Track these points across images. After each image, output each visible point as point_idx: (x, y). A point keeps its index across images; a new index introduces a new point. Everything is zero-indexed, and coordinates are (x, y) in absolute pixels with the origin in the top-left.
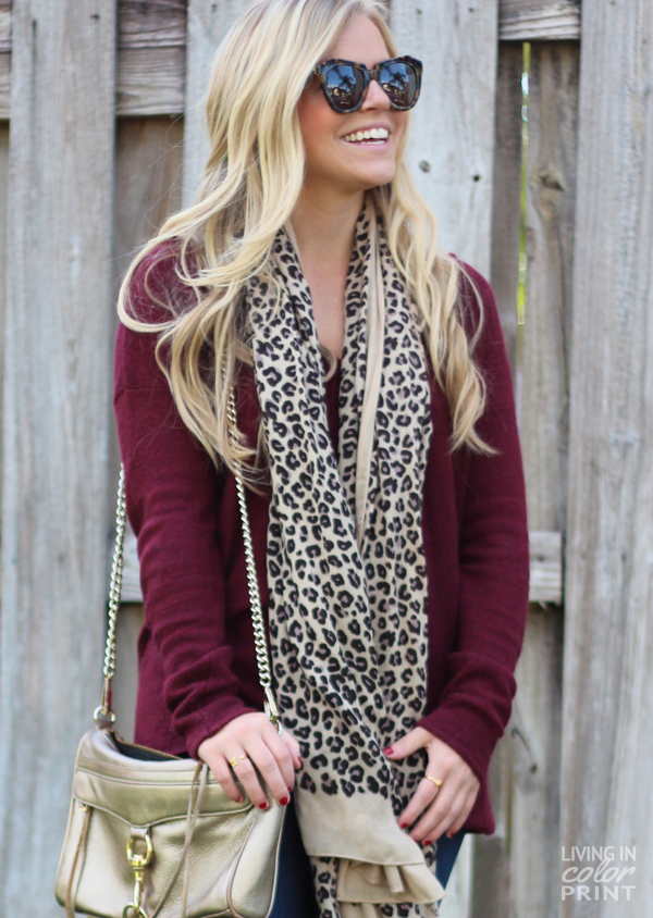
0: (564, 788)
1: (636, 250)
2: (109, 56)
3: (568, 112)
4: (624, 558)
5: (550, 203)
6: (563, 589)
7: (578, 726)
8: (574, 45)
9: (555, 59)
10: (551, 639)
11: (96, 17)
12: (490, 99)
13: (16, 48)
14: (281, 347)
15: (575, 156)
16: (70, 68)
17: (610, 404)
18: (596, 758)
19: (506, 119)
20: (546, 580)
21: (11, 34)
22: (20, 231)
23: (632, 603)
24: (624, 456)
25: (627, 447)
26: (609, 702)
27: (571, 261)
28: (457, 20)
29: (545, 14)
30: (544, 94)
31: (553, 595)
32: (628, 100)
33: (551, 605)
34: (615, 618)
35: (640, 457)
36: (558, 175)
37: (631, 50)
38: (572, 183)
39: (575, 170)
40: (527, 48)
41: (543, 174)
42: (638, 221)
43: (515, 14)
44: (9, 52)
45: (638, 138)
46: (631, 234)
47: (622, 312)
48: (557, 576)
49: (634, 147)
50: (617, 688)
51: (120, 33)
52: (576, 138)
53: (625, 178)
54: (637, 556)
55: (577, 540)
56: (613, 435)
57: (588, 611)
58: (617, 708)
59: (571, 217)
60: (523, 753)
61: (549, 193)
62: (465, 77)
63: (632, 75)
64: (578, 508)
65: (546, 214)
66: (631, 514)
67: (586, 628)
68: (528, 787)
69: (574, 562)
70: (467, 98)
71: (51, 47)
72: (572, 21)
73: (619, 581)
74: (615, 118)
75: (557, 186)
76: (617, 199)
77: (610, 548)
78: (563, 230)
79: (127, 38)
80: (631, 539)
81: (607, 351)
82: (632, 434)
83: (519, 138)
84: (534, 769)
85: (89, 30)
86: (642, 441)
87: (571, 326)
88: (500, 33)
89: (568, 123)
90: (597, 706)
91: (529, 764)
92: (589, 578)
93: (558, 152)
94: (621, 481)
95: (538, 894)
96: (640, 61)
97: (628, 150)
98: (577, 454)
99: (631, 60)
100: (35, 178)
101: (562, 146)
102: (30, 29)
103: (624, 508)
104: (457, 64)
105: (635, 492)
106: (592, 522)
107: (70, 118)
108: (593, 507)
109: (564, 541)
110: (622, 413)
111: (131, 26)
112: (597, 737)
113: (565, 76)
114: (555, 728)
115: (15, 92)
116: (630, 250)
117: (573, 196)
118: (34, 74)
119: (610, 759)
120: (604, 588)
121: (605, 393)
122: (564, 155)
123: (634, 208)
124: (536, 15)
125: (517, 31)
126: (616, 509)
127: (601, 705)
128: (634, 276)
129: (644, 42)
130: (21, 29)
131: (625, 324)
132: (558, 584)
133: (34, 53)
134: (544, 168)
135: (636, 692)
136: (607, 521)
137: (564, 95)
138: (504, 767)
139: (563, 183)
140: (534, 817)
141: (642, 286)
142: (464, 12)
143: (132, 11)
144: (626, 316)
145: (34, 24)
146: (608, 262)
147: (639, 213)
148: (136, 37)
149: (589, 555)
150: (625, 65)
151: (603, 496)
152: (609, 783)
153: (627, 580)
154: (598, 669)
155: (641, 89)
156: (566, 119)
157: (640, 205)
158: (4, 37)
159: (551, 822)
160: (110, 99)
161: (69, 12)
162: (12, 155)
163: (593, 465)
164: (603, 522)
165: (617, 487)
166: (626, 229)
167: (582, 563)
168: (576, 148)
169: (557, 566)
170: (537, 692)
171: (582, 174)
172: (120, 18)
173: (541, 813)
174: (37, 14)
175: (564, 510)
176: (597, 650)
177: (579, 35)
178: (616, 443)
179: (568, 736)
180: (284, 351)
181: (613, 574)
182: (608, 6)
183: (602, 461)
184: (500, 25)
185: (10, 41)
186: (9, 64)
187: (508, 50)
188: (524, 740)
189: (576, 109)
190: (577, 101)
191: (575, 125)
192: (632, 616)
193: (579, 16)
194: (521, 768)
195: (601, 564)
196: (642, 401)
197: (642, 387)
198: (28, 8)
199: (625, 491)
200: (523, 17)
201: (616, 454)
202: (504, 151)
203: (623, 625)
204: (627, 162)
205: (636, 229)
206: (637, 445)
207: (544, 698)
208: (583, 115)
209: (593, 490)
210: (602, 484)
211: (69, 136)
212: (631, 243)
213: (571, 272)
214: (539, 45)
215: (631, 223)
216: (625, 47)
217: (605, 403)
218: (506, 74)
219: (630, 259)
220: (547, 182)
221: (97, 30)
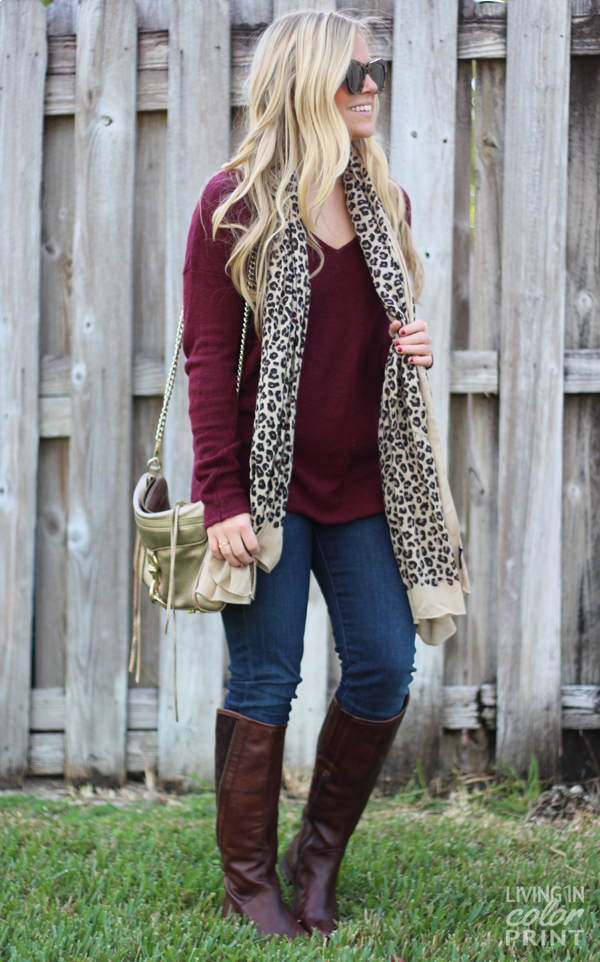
0: (500, 503)
1: (540, 183)
2: (226, 71)
3: (499, 101)
4: (535, 366)
5: (489, 156)
6: (499, 385)
7: (508, 465)
8: (502, 61)
9: (491, 69)
10: (492, 415)
11: (218, 48)
12: (453, 94)
13: (171, 67)
14: (277, 257)
15: (504, 127)
16: (203, 78)
17: (526, 275)
18: (520, 485)
19: (463, 106)
20: (489, 380)
21: (168, 58)
22: (174, 176)
23: (540, 393)
24: (534, 305)
25: (535, 300)
26: (527, 452)
27: (502, 190)
28: (432, 47)
29: (485, 43)
30: (485, 91)
31: (493, 389)
32: (535, 93)
33: (492, 395)
34: (530, 402)
35: (544, 306)
36: (494, 139)
37: (536, 64)
38: (502, 143)
39: (503, 136)
40: (474, 63)
41: (484, 138)
42: (541, 166)
43: (467, 43)
44: (167, 69)
45: (541, 116)
46: (538, 173)
47: (532, 219)
48: (495, 377)
49: (538, 122)
50: (531, 443)
51: (233, 57)
52: (504, 116)
53: (533, 140)
54: (543, 365)
55: (507, 356)
56: (528, 293)
57: (513, 398)
58: (531, 455)
59: (502, 163)
60: (476, 483)
61: (488, 150)
62: (438, 82)
63: (537, 78)
64: (507, 337)
65: (487, 162)
66: (539, 340)
67: (513, 408)
68: (479, 503)
69: (505, 368)
70: (439, 93)
71: (191, 66)
72: (501, 47)
73: (532, 379)
74: (527, 104)
75: (493, 145)
76: (529, 152)
77: (527, 360)
78: (497, 171)
79: (236, 60)
80: (539, 355)
81: (524, 243)
82: (539, 292)
83: (470, 117)
84: (482, 492)
85: (214, 55)
86: (545, 297)
87: (502, 228)
88: (458, 54)
89: (499, 108)
90: (519, 454)
91: (479, 489)
92: (514, 378)
93: (493, 125)
94: (533, 320)
95: (485, 567)
96: (542, 70)
97: (535, 123)
98: (506, 304)
99: (536, 69)
100: (183, 144)
101: (496, 121)
102: (179, 56)
103: (535, 336)
104: (433, 73)
105: (541, 327)
106: (515, 345)
107: (203, 108)
108: (516, 336)
109: (499, 356)
110: (533, 280)
111: (239, 53)
112: (520, 472)
113: (497, 80)
114: (495, 468)
115: (171, 93)
116: (537, 183)
117: (503, 151)
118: (182, 82)
119: (528, 485)
120: (523, 384)
121: (523, 268)
122: (497, 128)
123: (539, 158)
124: (479, 43)
125: (468, 53)
126: (530, 337)
127: (522, 454)
128: (540, 199)
129: (544, 59)
130: (174, 55)
131: (534, 227)
132: (495, 382)
133: (182, 70)
134: (485, 134)
135: (543, 446)
136: (525, 344)
137: (497, 91)
138: (464, 491)
139: (496, 143)
140: (483, 521)
141: (544, 204)
142: (437, 42)
143: (240, 44)
144: (535, 222)
145: (182, 52)
146: (524, 190)
147: (542, 161)
148: (242, 59)
149: (514, 365)
150: (533, 72)
151: (522, 330)
152: (527, 500)
153: (537, 379)
154: (520, 433)
155: (543, 87)
156: (498, 105)
157: (542, 156)
158: (164, 60)
159: (493, 524)
160: (227, 96)
161: (202, 45)
162: (170, 130)
163: (516, 311)
164: (522, 345)
165: (530, 324)
166: (534, 171)
167: (510, 369)
168: (504, 122)
169: (495, 371)
170: (483, 447)
171: (508, 138)
172: (233, 48)
173: (487, 518)
174: (184, 47)
175: (499, 338)
176: (519, 421)
177: (506, 55)
178: (530, 298)
179: (503, 472)
180: (278, 261)
181: (528, 375)
182: (523, 38)
183: (521, 308)
184: (458, 50)
185: (167, 63)
186: (167, 76)
187: (463, 64)
188: (476, 475)
189: (504, 99)
190: (504, 94)
191: (504, 109)
192: (540, 400)
193: (505, 44)
194: (474, 491)
195: (521, 370)
196: (545, 273)
197: (545, 265)
198: (178, 43)
199: (535, 326)
200: (472, 45)
201: (529, 304)
202: (461, 125)
203: (534, 406)
204: (535, 130)
205: (541, 170)
206: (542, 299)
207: (488, 450)
208: (508, 103)
209: (516, 326)
210: (521, 322)
211: (203, 119)
212: (537, 179)
213: (501, 196)
214: (481, 61)
215: (537, 167)
216: (533, 63)
217: (523, 274)
218: (462, 79)
219: (537, 188)
220: (487, 143)
221: (219, 55)
